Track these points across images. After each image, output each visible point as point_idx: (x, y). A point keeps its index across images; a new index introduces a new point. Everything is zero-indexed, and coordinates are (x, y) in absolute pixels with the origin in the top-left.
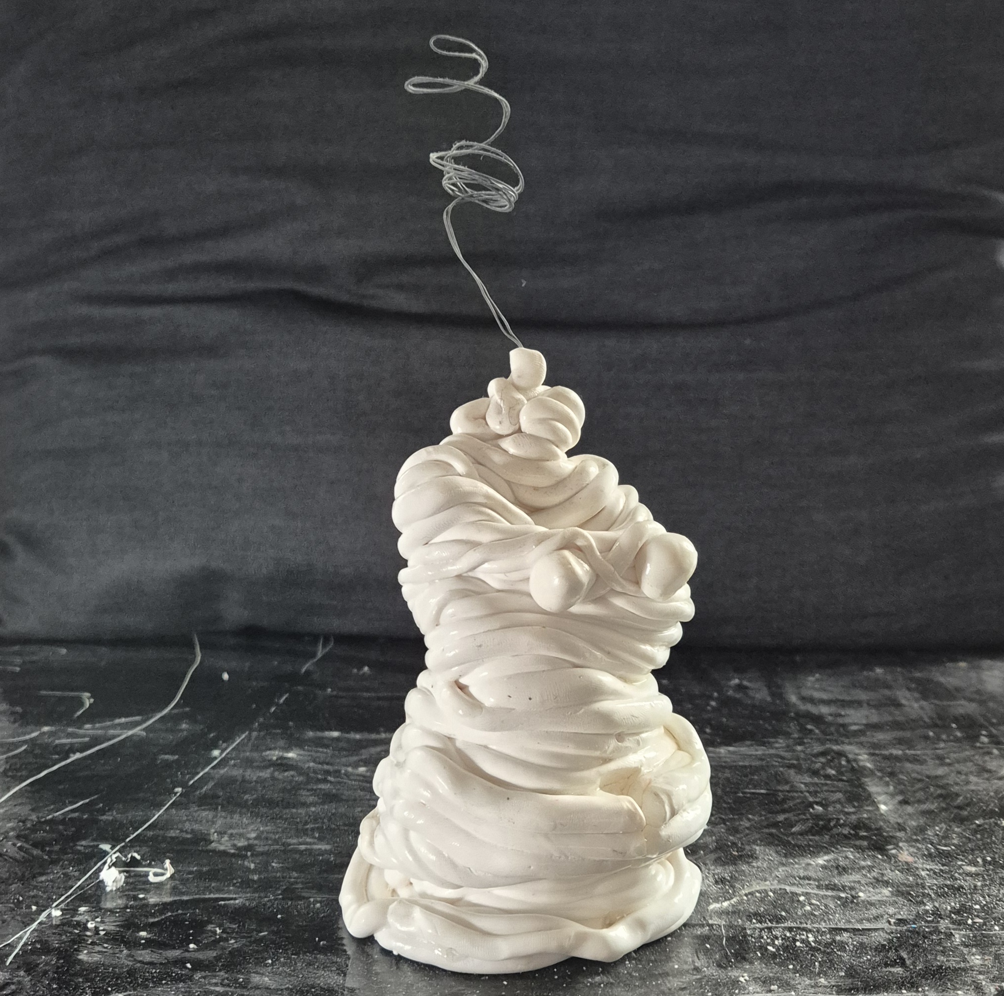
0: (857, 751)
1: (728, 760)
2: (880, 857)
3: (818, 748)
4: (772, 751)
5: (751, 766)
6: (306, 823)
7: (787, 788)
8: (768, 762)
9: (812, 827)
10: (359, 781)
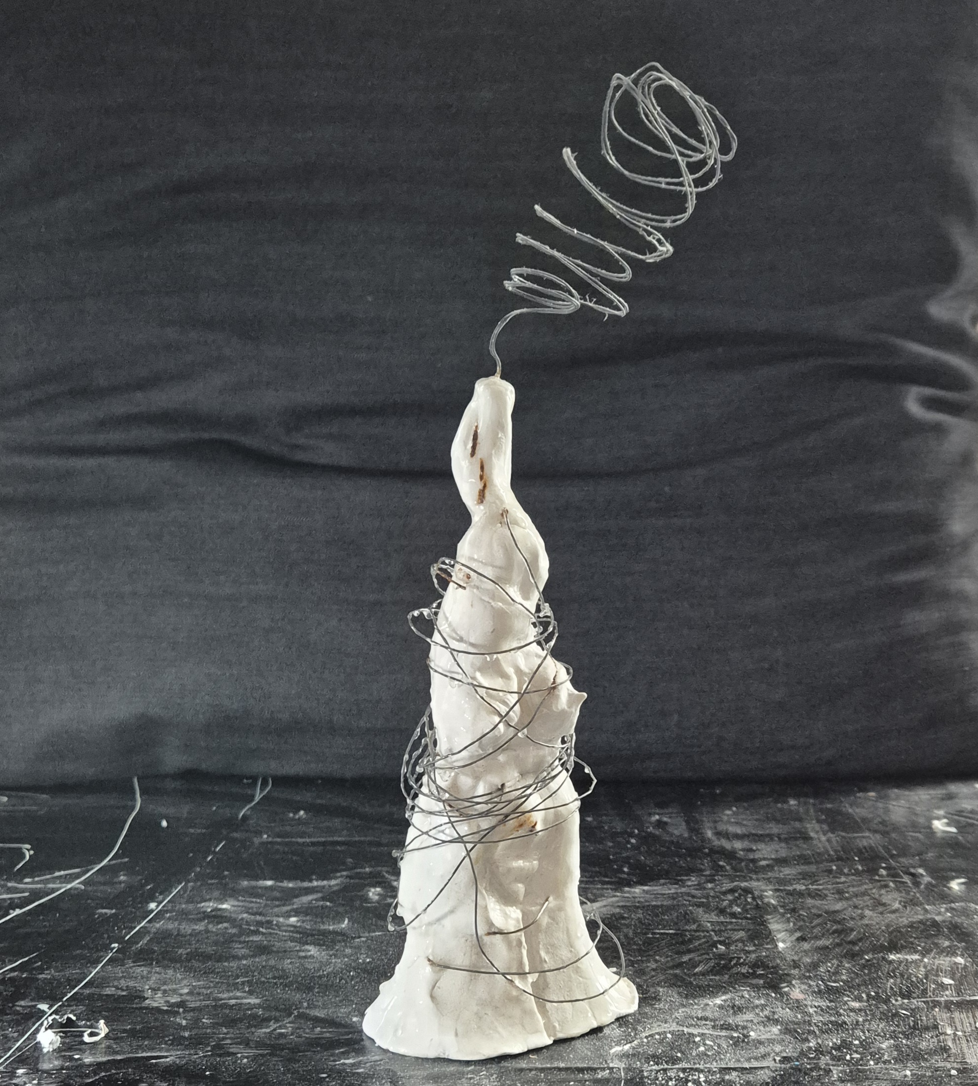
0: (763, 888)
1: (642, 900)
2: (773, 995)
3: (727, 886)
4: (683, 890)
5: (662, 906)
6: (238, 977)
7: (694, 927)
8: (679, 901)
9: (714, 967)
10: (290, 931)
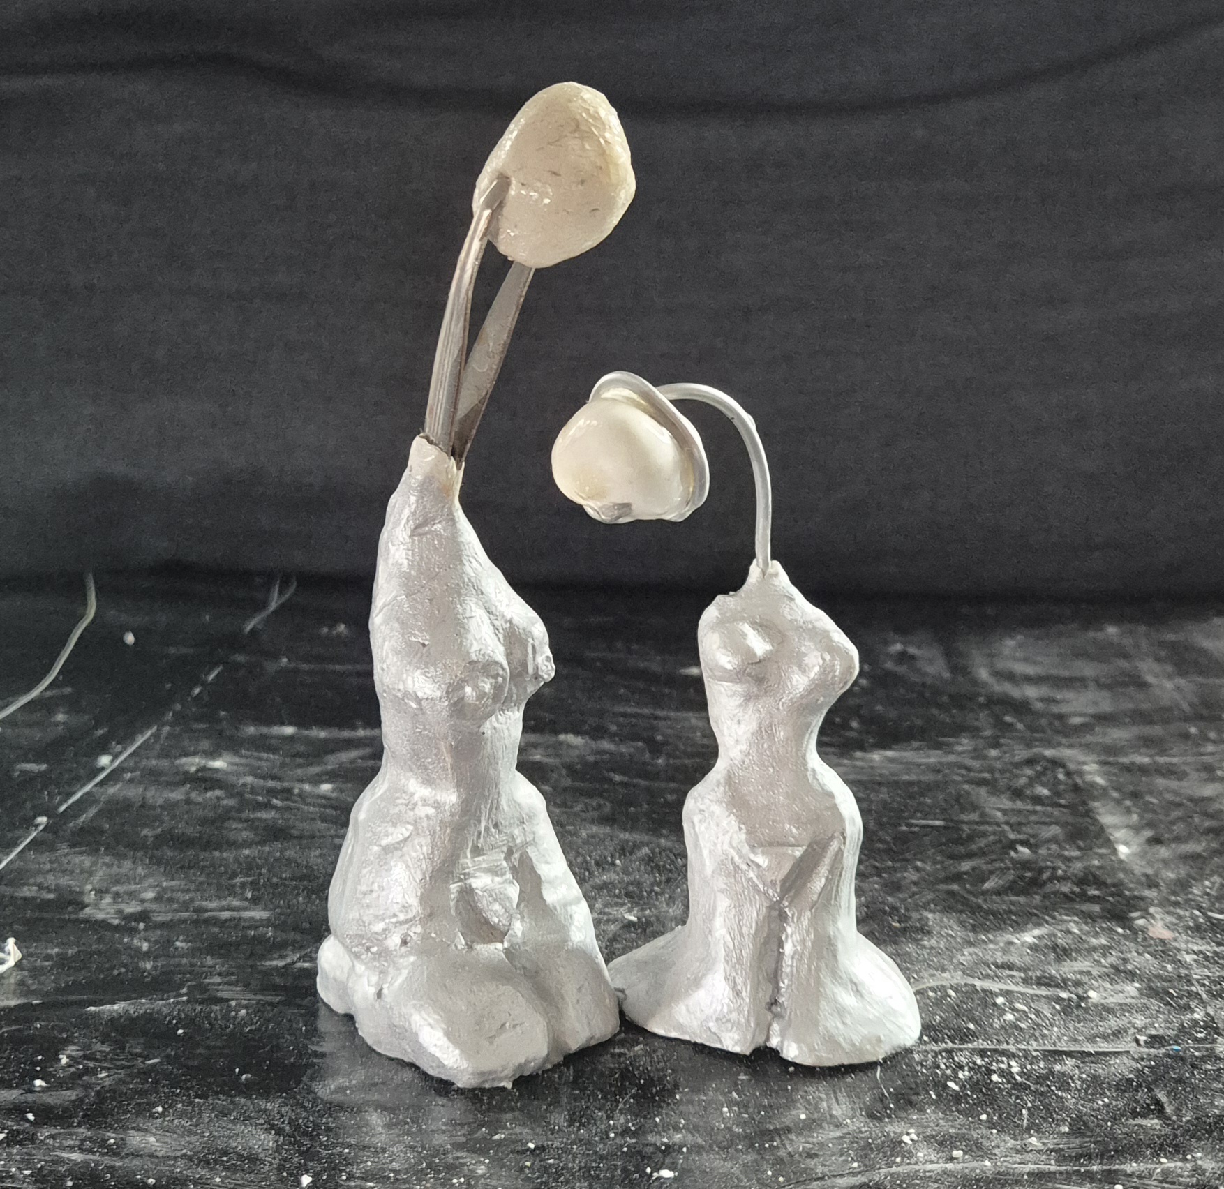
0: (1082, 758)
1: (886, 772)
2: (1120, 930)
3: (1022, 754)
4: (951, 758)
5: (919, 782)
6: (234, 875)
7: (974, 817)
8: (944, 776)
9: (1014, 882)
10: (320, 806)
